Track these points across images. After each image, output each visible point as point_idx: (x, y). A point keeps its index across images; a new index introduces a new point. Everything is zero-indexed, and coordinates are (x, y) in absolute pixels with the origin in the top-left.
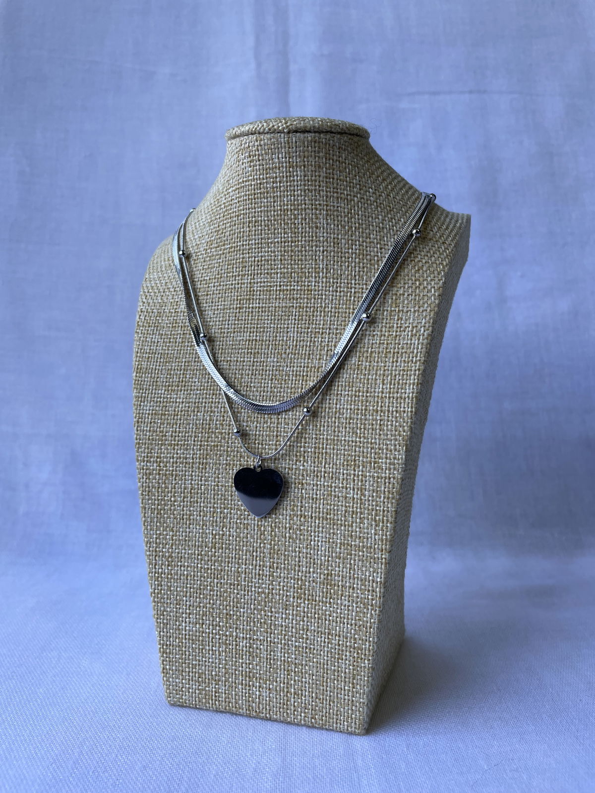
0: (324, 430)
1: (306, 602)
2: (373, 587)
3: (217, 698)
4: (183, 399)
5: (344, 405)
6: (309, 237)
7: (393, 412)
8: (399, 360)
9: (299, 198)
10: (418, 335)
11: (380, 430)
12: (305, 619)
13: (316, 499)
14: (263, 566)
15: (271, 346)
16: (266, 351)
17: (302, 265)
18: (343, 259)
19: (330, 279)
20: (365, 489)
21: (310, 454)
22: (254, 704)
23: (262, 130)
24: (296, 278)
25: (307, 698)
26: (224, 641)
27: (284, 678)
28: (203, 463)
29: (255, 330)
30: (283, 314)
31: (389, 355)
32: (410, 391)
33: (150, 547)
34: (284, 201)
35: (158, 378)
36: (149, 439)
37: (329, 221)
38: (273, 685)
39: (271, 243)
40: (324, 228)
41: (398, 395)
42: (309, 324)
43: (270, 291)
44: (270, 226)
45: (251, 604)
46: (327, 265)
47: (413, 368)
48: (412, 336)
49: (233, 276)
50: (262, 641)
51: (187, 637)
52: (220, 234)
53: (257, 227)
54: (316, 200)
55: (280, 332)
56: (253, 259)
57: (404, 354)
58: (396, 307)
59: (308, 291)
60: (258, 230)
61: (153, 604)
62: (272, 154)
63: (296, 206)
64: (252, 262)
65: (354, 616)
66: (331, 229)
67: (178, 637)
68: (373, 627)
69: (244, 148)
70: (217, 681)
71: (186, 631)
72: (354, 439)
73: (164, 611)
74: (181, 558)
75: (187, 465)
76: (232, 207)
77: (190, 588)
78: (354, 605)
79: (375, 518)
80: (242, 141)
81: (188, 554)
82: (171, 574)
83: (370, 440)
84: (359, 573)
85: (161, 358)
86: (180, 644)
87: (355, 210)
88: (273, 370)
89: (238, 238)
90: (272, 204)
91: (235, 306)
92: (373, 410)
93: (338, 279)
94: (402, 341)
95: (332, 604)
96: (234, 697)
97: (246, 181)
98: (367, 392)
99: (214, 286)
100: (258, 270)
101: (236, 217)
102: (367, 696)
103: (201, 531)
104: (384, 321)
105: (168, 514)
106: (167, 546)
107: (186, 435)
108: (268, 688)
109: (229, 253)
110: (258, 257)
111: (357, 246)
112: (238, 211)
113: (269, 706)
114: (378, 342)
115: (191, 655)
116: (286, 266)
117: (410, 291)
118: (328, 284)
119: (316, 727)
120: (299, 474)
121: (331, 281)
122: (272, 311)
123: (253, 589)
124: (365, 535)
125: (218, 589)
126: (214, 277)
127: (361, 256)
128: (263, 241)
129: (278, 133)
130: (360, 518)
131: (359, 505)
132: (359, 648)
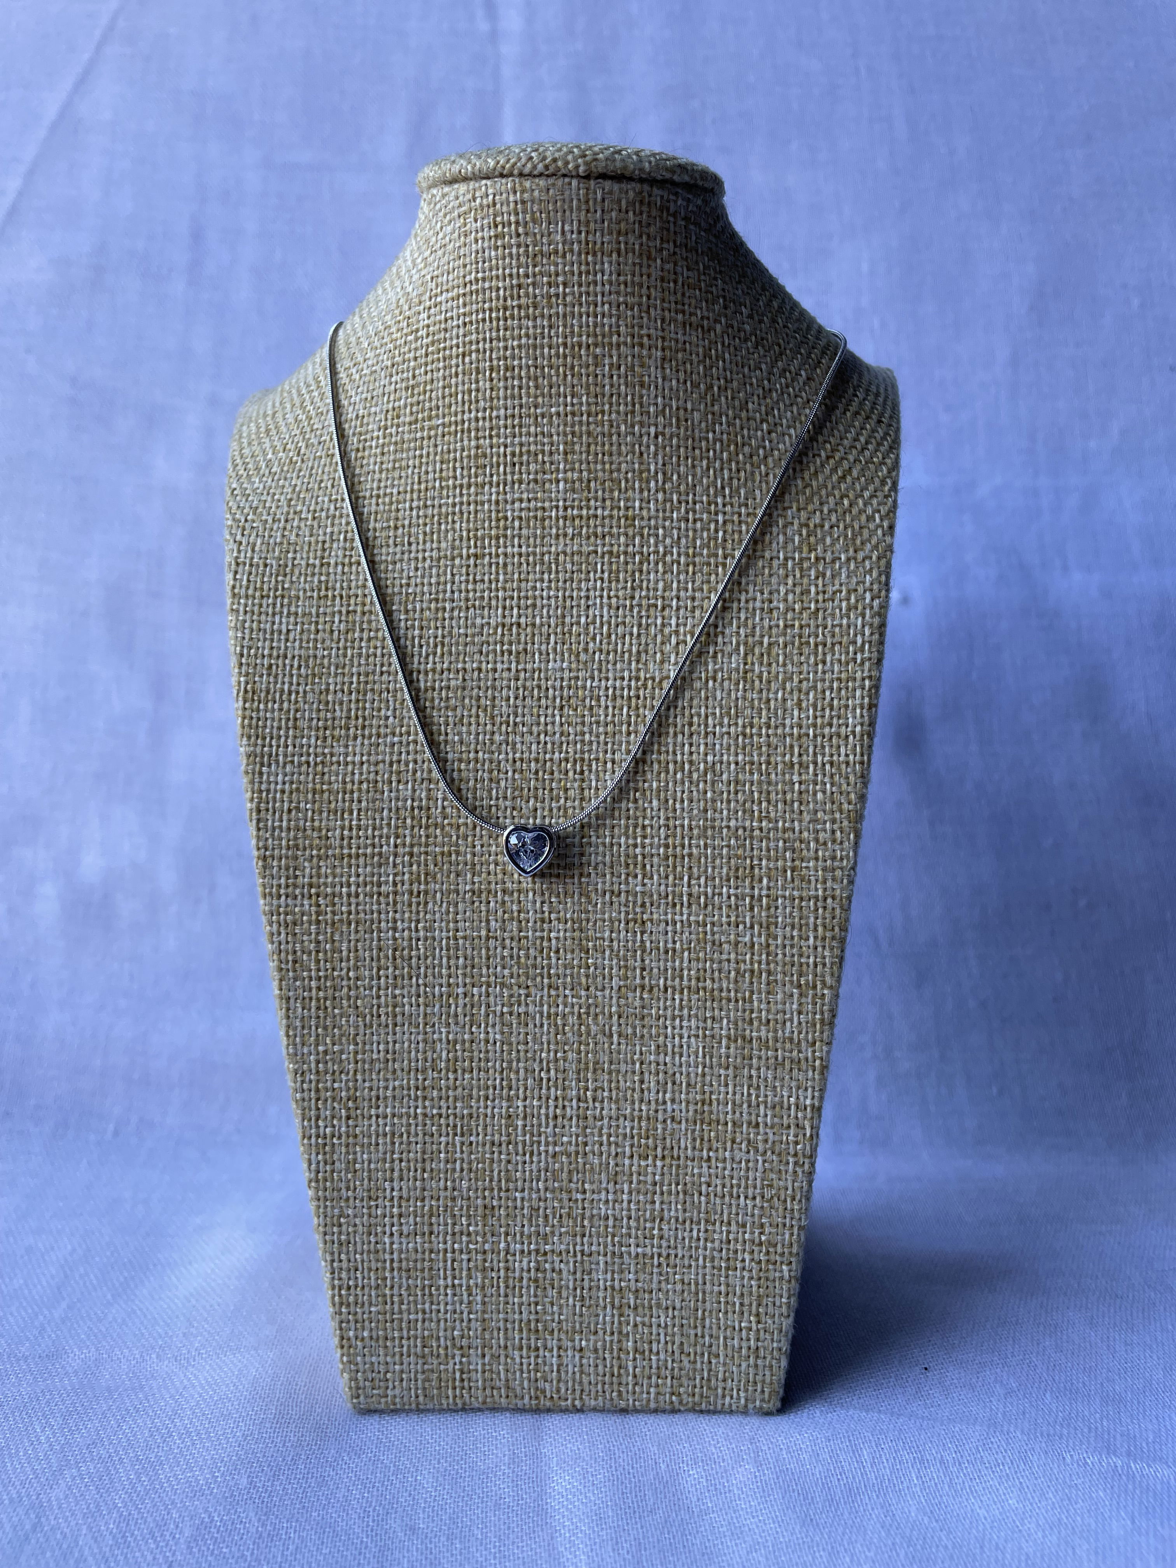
1: (659, 1163)
2: (797, 1118)
3: (466, 1383)
4: (362, 755)
5: (722, 755)
6: (626, 405)
7: (824, 765)
8: (828, 658)
9: (605, 320)
10: (860, 607)
11: (801, 803)
12: (657, 1198)
13: (674, 950)
14: (563, 1099)
15: (552, 637)
16: (544, 647)
17: (611, 463)
18: (697, 452)
19: (671, 494)
20: (776, 924)
21: (655, 860)
22: (547, 1385)
23: (527, 170)
24: (600, 493)
25: (662, 1356)
26: (479, 1263)
27: (613, 1323)
28: (419, 893)
29: (514, 603)
30: (575, 568)
31: (806, 650)
32: (854, 720)
33: (303, 1082)
34: (572, 325)
35: (297, 711)
36: (288, 848)
37: (668, 371)
38: (588, 1340)
39: (543, 416)
40: (657, 387)
41: (833, 730)
42: (633, 588)
43: (543, 519)
44: (540, 380)
45: (538, 1180)
46: (664, 465)
47: (859, 675)
48: (849, 609)
49: (455, 487)
50: (564, 1255)
51: (395, 1265)
52: (419, 394)
53: (510, 381)
54: (641, 327)
55: (572, 607)
56: (502, 449)
57: (837, 648)
58: (810, 551)
59: (627, 519)
60: (513, 387)
61: (315, 1203)
62: (550, 224)
63: (600, 338)
64: (499, 456)
65: (759, 1180)
66: (671, 389)
67: (374, 1268)
68: (798, 1197)
69: (481, 205)
70: (466, 1350)
71: (392, 1253)
72: (748, 823)
73: (340, 1216)
74: (378, 1098)
75: (382, 899)
76: (447, 335)
77: (401, 1161)
78: (759, 1158)
79: (799, 981)
80: (475, 190)
81: (394, 1089)
82: (356, 1136)
83: (780, 824)
84: (769, 1093)
85: (300, 667)
86: (379, 1282)
87: (717, 350)
88: (562, 687)
89: (464, 403)
90: (546, 331)
91: (464, 551)
92: (784, 762)
93: (688, 495)
94: (829, 620)
95: (713, 1161)
96: (502, 1376)
97: (484, 279)
98: (769, 727)
99: (411, 509)
100: (513, 473)
101: (457, 356)
102: (786, 1336)
103: (420, 1037)
104: (790, 581)
105: (342, 1008)
106: (343, 1076)
107: (376, 833)
108: (578, 1348)
109: (444, 436)
110: (513, 444)
111: (724, 426)
112: (464, 344)
113: (581, 1383)
114: (781, 623)
115: (406, 1302)
116: (577, 466)
117: (834, 518)
118: (668, 505)
119: (679, 1411)
120: (635, 903)
121: (675, 497)
122: (550, 563)
123: (542, 1148)
124: (779, 1017)
125: (465, 1156)
126: (409, 489)
127: (732, 447)
128: (523, 410)
129: (564, 176)
130: (768, 984)
131: (764, 956)
132: (769, 1242)
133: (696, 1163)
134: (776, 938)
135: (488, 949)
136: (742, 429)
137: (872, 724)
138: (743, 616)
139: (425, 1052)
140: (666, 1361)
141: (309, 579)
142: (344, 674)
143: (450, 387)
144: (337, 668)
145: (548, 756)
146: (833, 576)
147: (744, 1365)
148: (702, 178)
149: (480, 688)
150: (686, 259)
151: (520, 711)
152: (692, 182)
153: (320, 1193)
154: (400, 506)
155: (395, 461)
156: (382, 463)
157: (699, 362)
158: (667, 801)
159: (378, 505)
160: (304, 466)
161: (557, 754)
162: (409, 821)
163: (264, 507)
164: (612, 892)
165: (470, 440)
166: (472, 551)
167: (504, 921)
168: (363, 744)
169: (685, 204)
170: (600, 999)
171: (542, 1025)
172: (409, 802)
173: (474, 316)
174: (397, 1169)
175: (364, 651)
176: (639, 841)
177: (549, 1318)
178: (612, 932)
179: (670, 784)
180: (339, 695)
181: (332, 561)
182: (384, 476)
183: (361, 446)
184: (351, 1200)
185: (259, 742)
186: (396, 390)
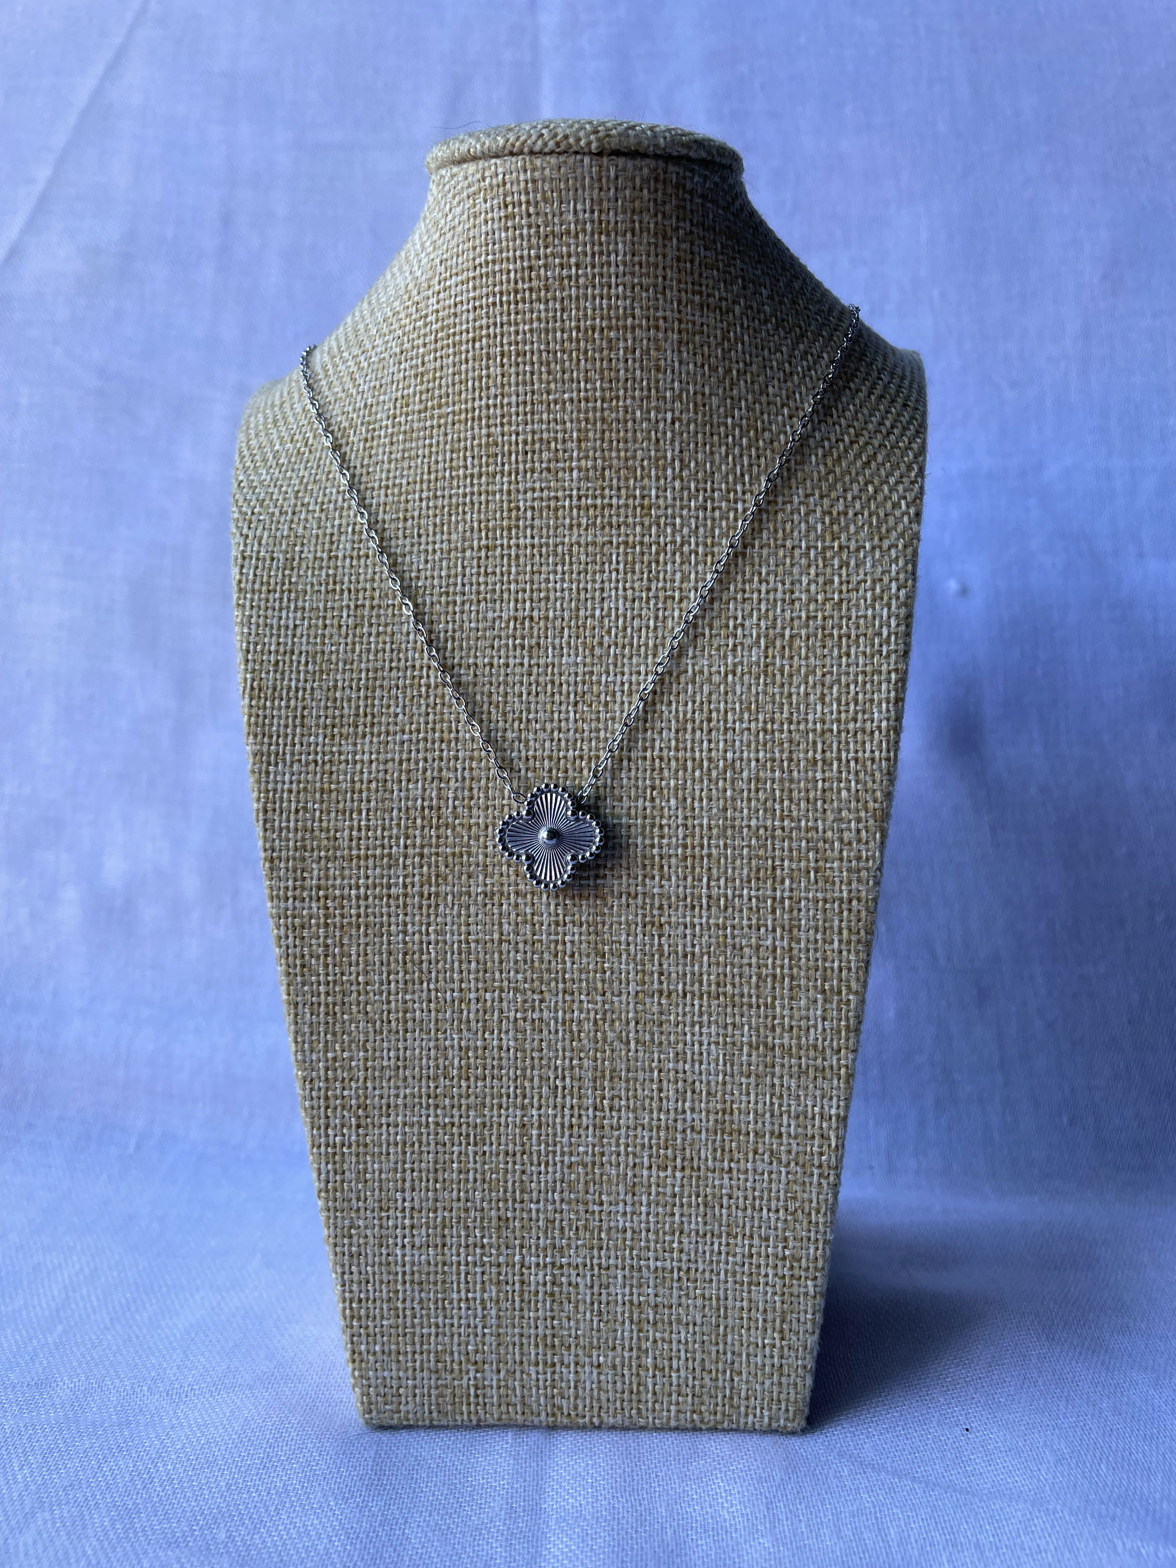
0: (702, 808)
1: (678, 1174)
2: (821, 1128)
3: (481, 1399)
4: (371, 753)
5: (742, 752)
6: (642, 390)
7: (848, 761)
8: (853, 651)
9: (619, 302)
10: (886, 598)
11: (825, 802)
12: (676, 1210)
13: (693, 954)
14: (579, 1108)
15: (566, 631)
16: (557, 641)
17: (626, 451)
18: (716, 438)
19: (689, 481)
20: (799, 928)
21: (673, 861)
22: (564, 1402)
23: (537, 148)
24: (615, 482)
25: (683, 1373)
26: (494, 1276)
27: (632, 1339)
28: (430, 895)
29: (527, 596)
30: (589, 560)
31: (829, 643)
32: (880, 715)
33: (312, 1090)
34: (585, 308)
35: (304, 708)
36: (296, 849)
37: (685, 354)
38: (606, 1356)
39: (556, 402)
40: (673, 371)
41: (858, 725)
42: (649, 580)
43: (556, 509)
44: (553, 366)
45: (554, 1192)
46: (681, 451)
47: (884, 668)
48: (874, 600)
49: (465, 477)
50: (581, 1268)
51: (408, 1278)
52: (429, 382)
53: (521, 367)
54: (657, 309)
55: (586, 599)
56: (514, 437)
57: (862, 640)
58: (833, 540)
59: (643, 508)
60: (525, 373)
61: (325, 1214)
62: (561, 203)
63: (614, 321)
64: (510, 444)
65: (782, 1192)
66: (688, 373)
67: (386, 1280)
68: (823, 1210)
69: (491, 185)
70: (480, 1364)
71: (404, 1266)
72: (769, 823)
73: (351, 1227)
74: (389, 1106)
75: (391, 901)
76: (457, 320)
77: (413, 1171)
78: (783, 1169)
79: (823, 986)
80: (484, 169)
81: (405, 1097)
82: (366, 1145)
83: (803, 823)
84: (792, 1102)
85: (307, 663)
86: (391, 1295)
87: (735, 332)
88: (576, 682)
89: (474, 390)
90: (559, 314)
91: (475, 543)
92: (807, 759)
93: (706, 482)
94: (853, 610)
95: (735, 1172)
96: (518, 1392)
97: (494, 262)
98: (791, 723)
99: (421, 500)
100: (525, 462)
101: (468, 342)
102: (811, 1353)
103: (432, 1044)
104: (812, 571)
105: (351, 1013)
106: (353, 1083)
107: (386, 834)
108: (596, 1364)
109: (454, 424)
110: (525, 432)
111: (743, 411)
112: (474, 328)
113: (599, 1399)
114: (803, 615)
115: (418, 1316)
116: (591, 453)
117: (858, 506)
118: (686, 493)
119: (701, 1429)
120: (652, 905)
121: (693, 485)
122: (564, 554)
123: (558, 1159)
124: (803, 1023)
125: (478, 1166)
126: (418, 479)
127: (752, 433)
128: (535, 397)
129: (576, 153)
130: (791, 989)
131: (786, 961)
132: (793, 1256)
133: (716, 1175)
134: (799, 942)
135: (501, 953)
136: (762, 414)
137: (899, 718)
138: (763, 607)
139: (436, 1059)
140: (687, 1378)
141: (316, 573)
142: (352, 670)
143: (460, 373)
144: (345, 664)
145: (562, 754)
146: (857, 566)
147: (768, 1382)
148: (719, 155)
149: (491, 684)
150: (704, 238)
151: (532, 707)
152: (709, 158)
153: (330, 1203)
154: (409, 497)
155: (404, 451)
156: (391, 453)
157: (717, 344)
158: (685, 799)
159: (386, 496)
160: (312, 457)
161: (571, 752)
162: (419, 821)
163: (271, 499)
164: (629, 894)
165: (480, 429)
166: (483, 542)
167: (517, 924)
168: (371, 742)
169: (702, 181)
170: (616, 1004)
171: (557, 1031)
172: (419, 802)
173: (484, 300)
174: (408, 1179)
175: (373, 646)
176: (656, 841)
177: (565, 1333)
178: (628, 935)
179: (689, 782)
180: (348, 691)
181: (340, 555)
182: (393, 466)
183: (369, 436)
184: (362, 1211)
185: (266, 740)
186: (405, 378)
